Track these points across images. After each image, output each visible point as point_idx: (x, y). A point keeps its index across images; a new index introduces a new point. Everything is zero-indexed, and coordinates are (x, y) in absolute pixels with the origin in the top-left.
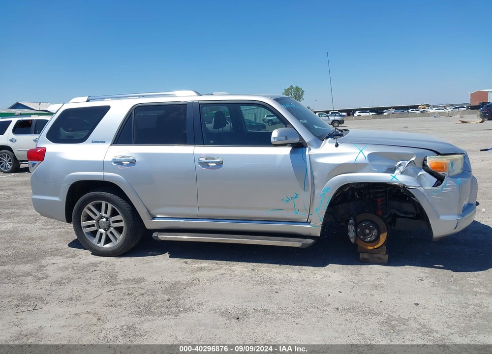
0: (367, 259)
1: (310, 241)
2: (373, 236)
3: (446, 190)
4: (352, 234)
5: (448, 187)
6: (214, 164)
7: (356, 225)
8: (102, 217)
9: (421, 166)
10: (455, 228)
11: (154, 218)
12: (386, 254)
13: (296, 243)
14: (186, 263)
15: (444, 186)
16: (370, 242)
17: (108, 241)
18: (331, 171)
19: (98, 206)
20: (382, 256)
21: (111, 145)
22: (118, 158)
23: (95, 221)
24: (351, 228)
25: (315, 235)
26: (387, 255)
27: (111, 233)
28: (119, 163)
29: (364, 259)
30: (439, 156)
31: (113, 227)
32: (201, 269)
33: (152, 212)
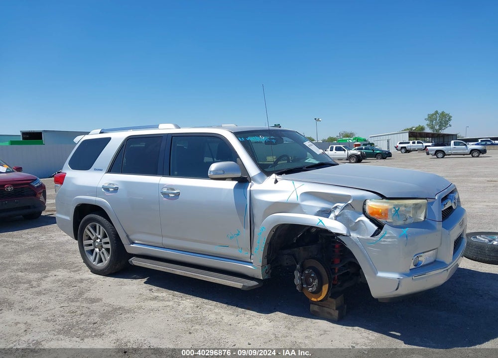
0: (317, 312)
1: (254, 283)
2: (315, 286)
3: (384, 241)
4: (297, 281)
5: (388, 237)
6: (173, 195)
7: (302, 271)
8: (98, 238)
9: (361, 211)
10: (397, 289)
11: (133, 243)
12: (336, 309)
13: (237, 283)
14: (151, 290)
15: (382, 237)
16: (313, 293)
17: (101, 261)
18: (266, 209)
19: (94, 228)
20: (332, 312)
21: (106, 173)
22: (106, 185)
23: (92, 241)
24: (297, 274)
25: (258, 278)
26: (337, 311)
27: (103, 253)
28: (107, 189)
29: (314, 311)
30: (384, 200)
31: (104, 248)
32: (155, 298)
33: (131, 237)
